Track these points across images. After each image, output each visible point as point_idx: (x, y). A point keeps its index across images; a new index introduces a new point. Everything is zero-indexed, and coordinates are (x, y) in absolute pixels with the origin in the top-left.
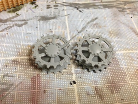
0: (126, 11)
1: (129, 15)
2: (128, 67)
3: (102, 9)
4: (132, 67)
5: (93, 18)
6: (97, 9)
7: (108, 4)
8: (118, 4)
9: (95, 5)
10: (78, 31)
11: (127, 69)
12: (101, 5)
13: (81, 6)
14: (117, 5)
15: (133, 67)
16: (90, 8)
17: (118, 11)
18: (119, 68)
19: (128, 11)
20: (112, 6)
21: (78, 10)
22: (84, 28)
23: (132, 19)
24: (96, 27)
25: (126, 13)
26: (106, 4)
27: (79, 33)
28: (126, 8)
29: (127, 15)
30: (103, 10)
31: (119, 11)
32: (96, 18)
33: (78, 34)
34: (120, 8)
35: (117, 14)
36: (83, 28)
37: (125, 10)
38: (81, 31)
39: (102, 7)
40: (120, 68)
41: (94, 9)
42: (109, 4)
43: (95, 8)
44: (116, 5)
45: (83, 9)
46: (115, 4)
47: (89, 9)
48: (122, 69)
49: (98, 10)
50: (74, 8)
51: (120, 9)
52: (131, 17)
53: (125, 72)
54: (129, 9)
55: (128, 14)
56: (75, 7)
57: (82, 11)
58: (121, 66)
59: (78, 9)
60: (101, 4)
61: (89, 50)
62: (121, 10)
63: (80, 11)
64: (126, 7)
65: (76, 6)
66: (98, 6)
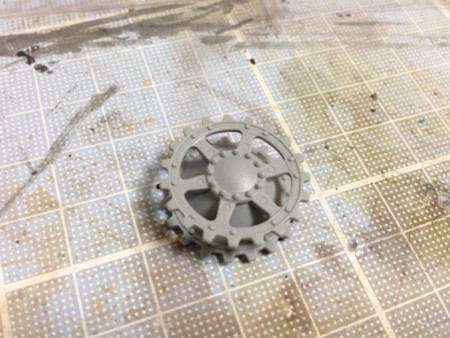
0: (231, 38)
1: (242, 51)
2: (245, 289)
3: (134, 42)
4: (258, 285)
5: (98, 92)
6: (113, 49)
7: (158, 18)
8: (199, 13)
9: (105, 32)
10: (29, 164)
11: (241, 299)
12: (129, 28)
13: (46, 45)
14: (196, 18)
15: (264, 283)
16: (85, 49)
17: (198, 42)
18: (208, 301)
19: (239, 36)
20: (176, 21)
21: (33, 65)
22: (56, 148)
23: (255, 67)
24: (113, 128)
25: (230, 44)
26: (153, 19)
27: (34, 173)
28: (232, 22)
29: (234, 56)
30: (140, 48)
31: (204, 41)
32: (112, 90)
33: (30, 181)
34: (208, 26)
35: (196, 55)
36: (52, 149)
37: (226, 33)
38: (44, 165)
39: (133, 35)
40: (212, 301)
41: (103, 50)
42: (164, 18)
43: (104, 45)
44: (192, 15)
45: (55, 57)
46: (187, 12)
47: (79, 50)
48: (221, 304)
49: (120, 50)
50: (15, 59)
51: (206, 34)
52: (253, 61)
53: (233, 317)
54: (244, 27)
55: (239, 46)
56: (21, 54)
57: (50, 68)
58: (218, 291)
59: (30, 60)
60: (131, 20)
61: (210, 185)
62: (213, 34)
63: (42, 69)
64: (231, 19)
65: (24, 50)
66: (118, 30)
